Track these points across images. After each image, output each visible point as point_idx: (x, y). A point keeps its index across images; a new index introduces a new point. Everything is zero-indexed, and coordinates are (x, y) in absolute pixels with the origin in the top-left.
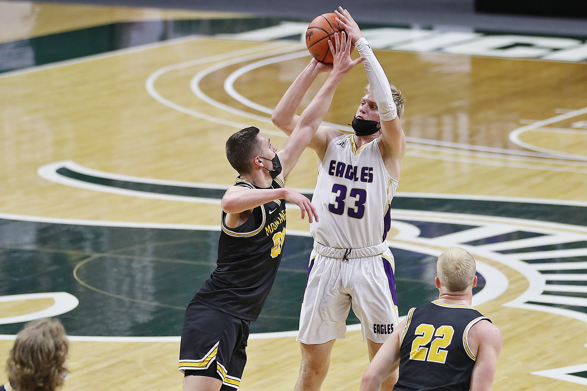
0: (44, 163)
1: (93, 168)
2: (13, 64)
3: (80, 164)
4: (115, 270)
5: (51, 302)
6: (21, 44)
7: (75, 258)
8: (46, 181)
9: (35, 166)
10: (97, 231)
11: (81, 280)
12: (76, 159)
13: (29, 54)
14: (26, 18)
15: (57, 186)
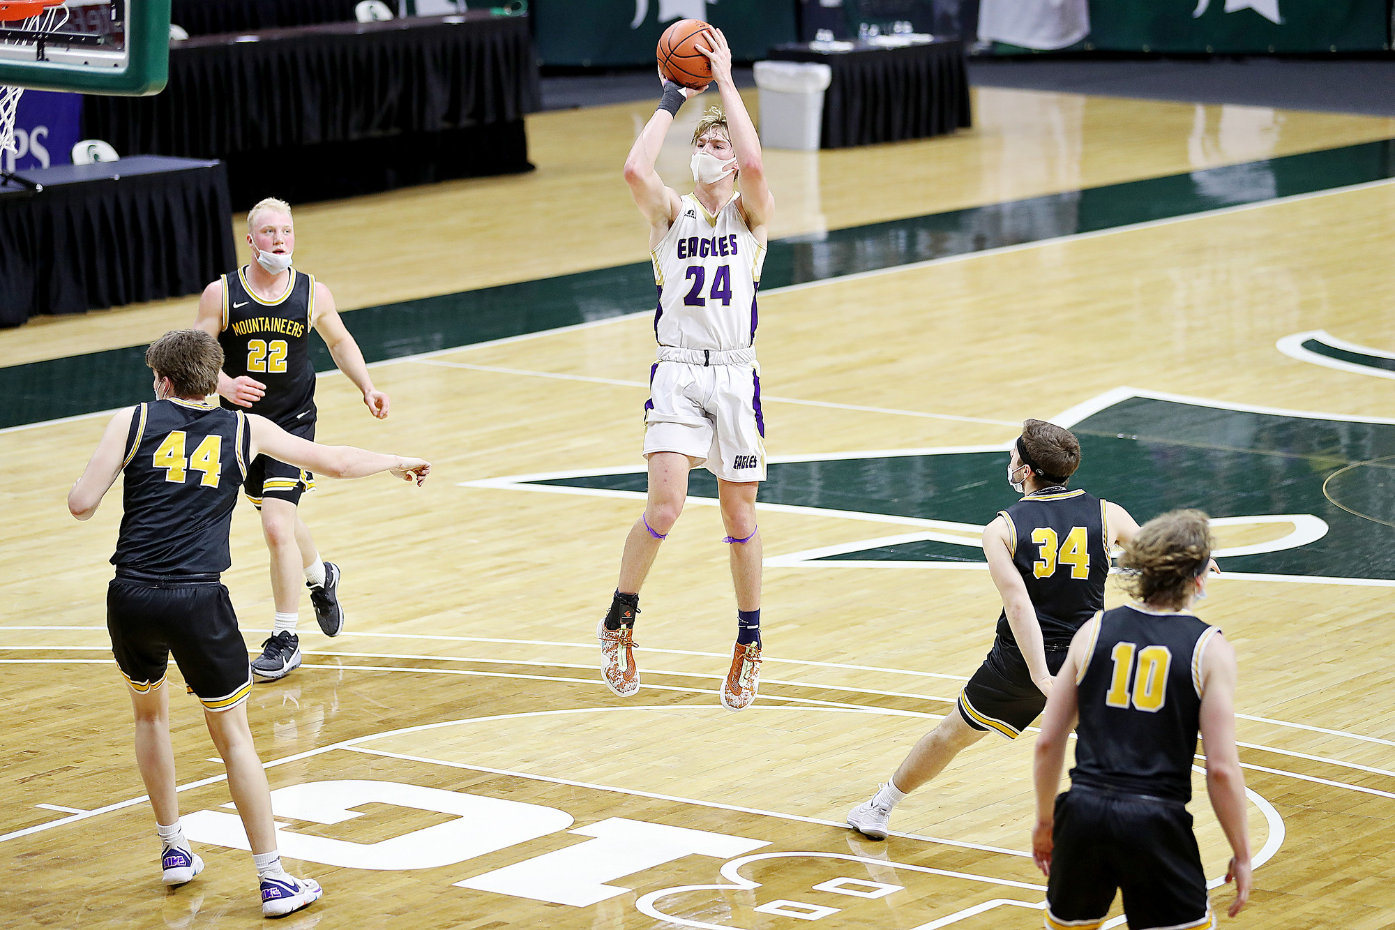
0: (1287, 333)
1: (1353, 341)
2: (1246, 194)
3: (1335, 335)
4: (1381, 485)
5: (1291, 527)
6: (1258, 167)
7: (1324, 467)
8: (1288, 358)
9: (1273, 336)
10: (1357, 430)
11: (1334, 498)
12: (1329, 328)
13: (1270, 180)
14: (1266, 130)
15: (1303, 365)
